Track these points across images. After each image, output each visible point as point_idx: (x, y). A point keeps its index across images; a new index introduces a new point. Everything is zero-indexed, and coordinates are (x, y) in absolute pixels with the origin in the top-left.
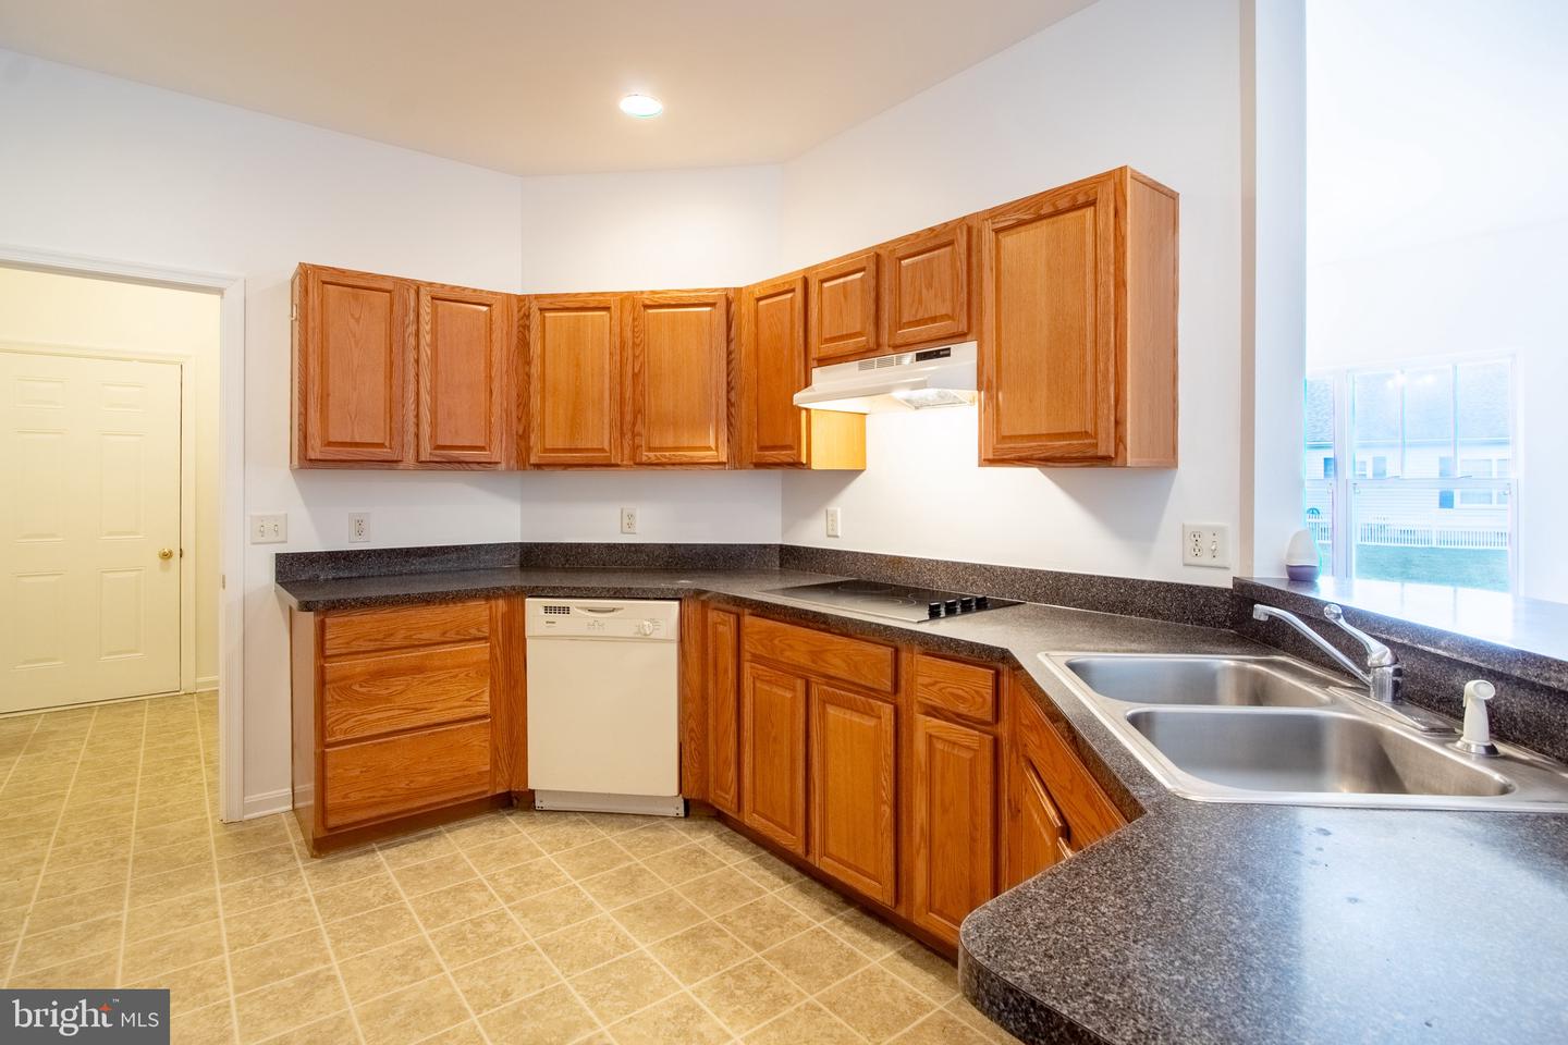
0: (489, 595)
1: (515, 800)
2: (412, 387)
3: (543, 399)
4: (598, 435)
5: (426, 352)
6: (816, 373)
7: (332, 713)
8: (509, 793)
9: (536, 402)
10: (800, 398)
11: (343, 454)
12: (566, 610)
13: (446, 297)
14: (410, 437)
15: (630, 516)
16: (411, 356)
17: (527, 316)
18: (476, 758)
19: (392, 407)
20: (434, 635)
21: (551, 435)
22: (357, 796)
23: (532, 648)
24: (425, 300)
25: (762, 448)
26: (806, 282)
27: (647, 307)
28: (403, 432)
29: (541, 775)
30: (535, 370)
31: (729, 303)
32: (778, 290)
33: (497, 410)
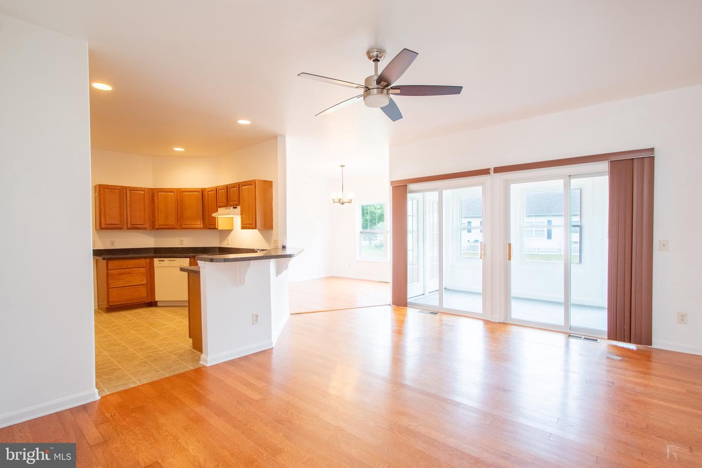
0: (145, 258)
1: (153, 304)
2: (125, 211)
3: (158, 213)
4: (172, 221)
5: (129, 203)
6: (219, 209)
7: (110, 281)
8: (151, 302)
9: (156, 214)
10: (213, 215)
11: (110, 226)
12: (164, 261)
13: (132, 189)
14: (125, 222)
15: (182, 241)
16: (125, 204)
17: (154, 193)
18: (142, 293)
19: (121, 215)
20: (133, 266)
21: (161, 221)
22: (116, 299)
23: (156, 270)
24: (128, 191)
25: (209, 225)
26: (216, 189)
27: (183, 192)
28: (123, 221)
29: (158, 297)
30: (156, 206)
31: (202, 191)
32: (211, 190)
33: (146, 216)
